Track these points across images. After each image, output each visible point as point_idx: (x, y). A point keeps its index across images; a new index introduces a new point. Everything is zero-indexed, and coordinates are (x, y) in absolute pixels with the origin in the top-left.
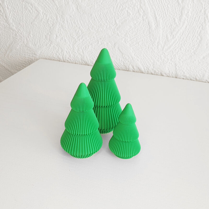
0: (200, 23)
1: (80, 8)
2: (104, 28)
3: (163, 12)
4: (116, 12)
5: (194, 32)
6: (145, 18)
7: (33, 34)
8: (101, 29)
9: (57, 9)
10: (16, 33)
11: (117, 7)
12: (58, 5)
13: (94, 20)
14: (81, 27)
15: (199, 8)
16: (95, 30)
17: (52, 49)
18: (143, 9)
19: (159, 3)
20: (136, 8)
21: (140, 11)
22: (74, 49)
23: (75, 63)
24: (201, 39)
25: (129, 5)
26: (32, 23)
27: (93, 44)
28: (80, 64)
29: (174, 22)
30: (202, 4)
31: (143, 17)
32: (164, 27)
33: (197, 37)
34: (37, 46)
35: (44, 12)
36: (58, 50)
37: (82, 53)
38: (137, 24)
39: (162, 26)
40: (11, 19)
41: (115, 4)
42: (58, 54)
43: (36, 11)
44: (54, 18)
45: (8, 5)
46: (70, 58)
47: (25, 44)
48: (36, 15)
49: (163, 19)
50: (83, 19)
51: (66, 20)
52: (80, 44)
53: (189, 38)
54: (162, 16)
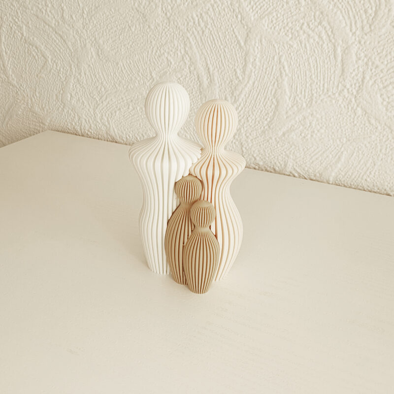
0: (274, 78)
1: (101, 54)
2: (136, 85)
3: (218, 60)
4: (152, 60)
5: (266, 92)
6: (192, 69)
7: (39, 93)
8: (132, 87)
9: (70, 54)
10: (17, 90)
11: (152, 52)
12: (71, 49)
13: (121, 73)
14: (105, 83)
15: (271, 54)
16: (124, 87)
17: (65, 115)
18: (188, 56)
19: (212, 46)
20: (179, 54)
21: (185, 58)
22: (95, 117)
23: (98, 139)
24: (277, 103)
25: (169, 49)
26: (37, 76)
27: (122, 110)
28: (105, 140)
29: (235, 75)
30: (275, 47)
31: (189, 68)
32: (221, 84)
33: (272, 100)
34: (45, 110)
35: (54, 59)
36: (74, 117)
37: (107, 123)
38: (181, 79)
39: (219, 83)
40: (11, 70)
41: (150, 47)
42: (74, 124)
43: (42, 58)
44: (68, 68)
45: (6, 49)
46: (90, 130)
47: (30, 107)
48: (43, 63)
49: (218, 71)
50: (106, 69)
51: (83, 71)
52: (104, 108)
53: (259, 101)
54: (217, 67)
